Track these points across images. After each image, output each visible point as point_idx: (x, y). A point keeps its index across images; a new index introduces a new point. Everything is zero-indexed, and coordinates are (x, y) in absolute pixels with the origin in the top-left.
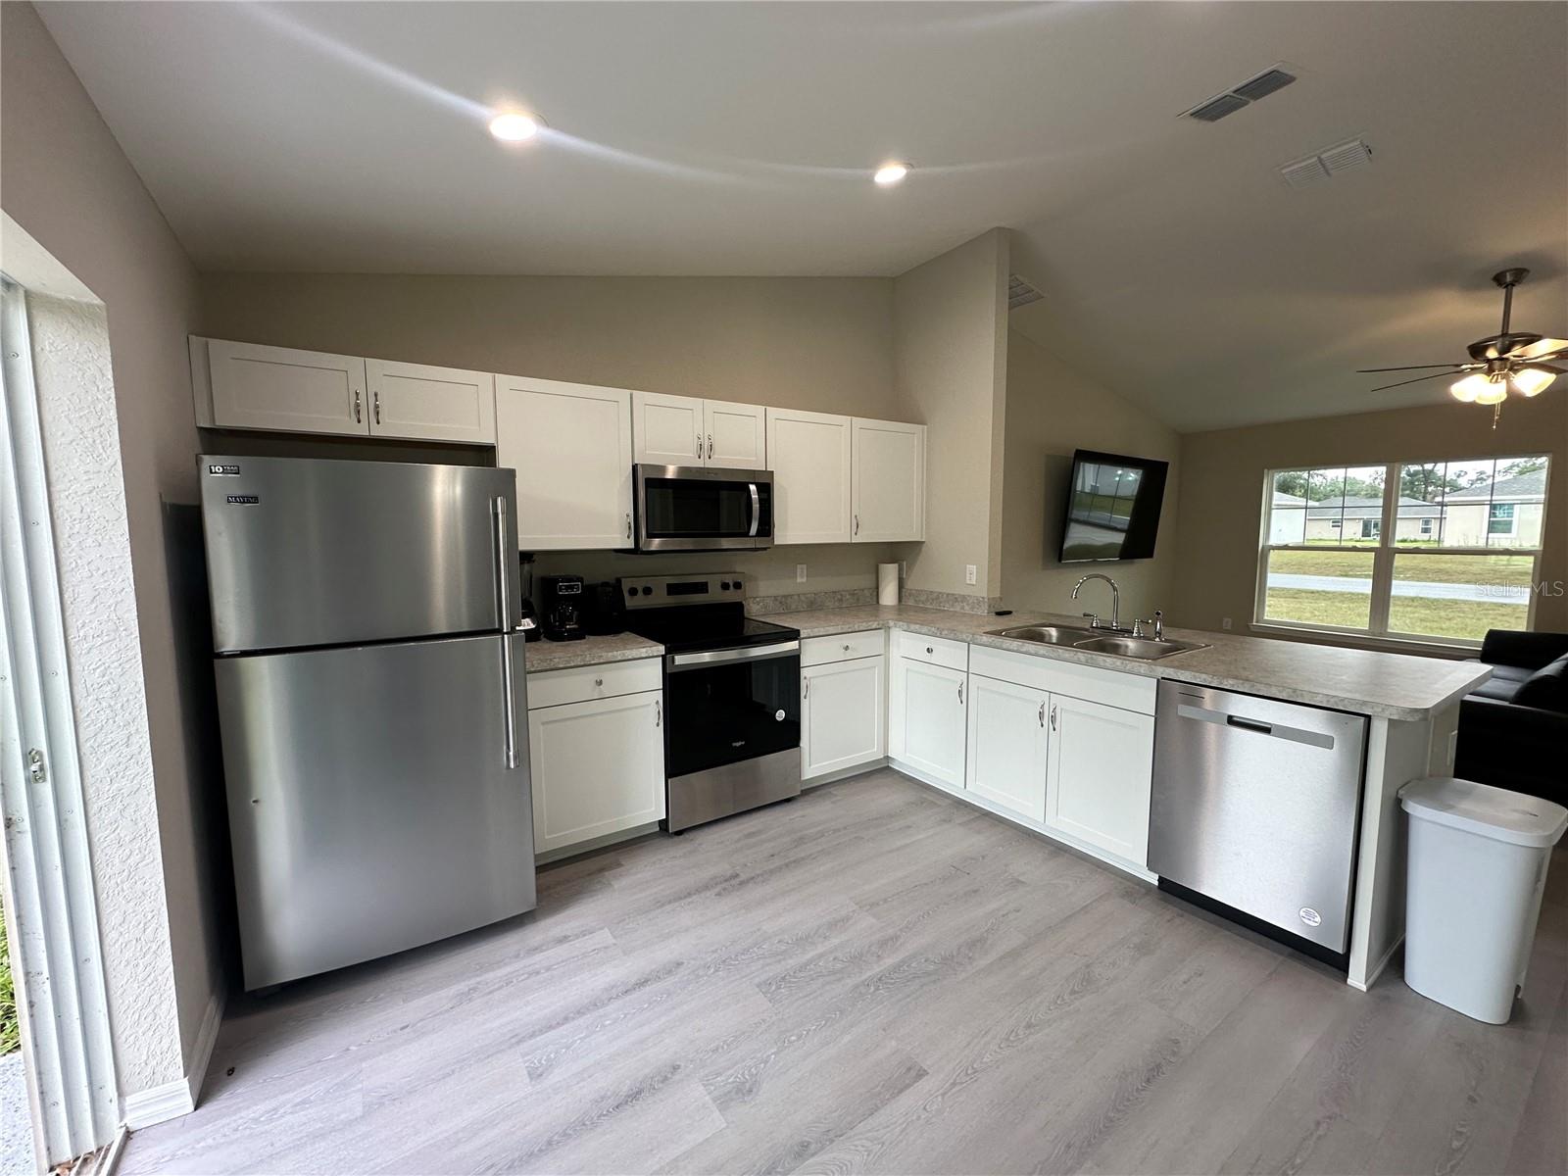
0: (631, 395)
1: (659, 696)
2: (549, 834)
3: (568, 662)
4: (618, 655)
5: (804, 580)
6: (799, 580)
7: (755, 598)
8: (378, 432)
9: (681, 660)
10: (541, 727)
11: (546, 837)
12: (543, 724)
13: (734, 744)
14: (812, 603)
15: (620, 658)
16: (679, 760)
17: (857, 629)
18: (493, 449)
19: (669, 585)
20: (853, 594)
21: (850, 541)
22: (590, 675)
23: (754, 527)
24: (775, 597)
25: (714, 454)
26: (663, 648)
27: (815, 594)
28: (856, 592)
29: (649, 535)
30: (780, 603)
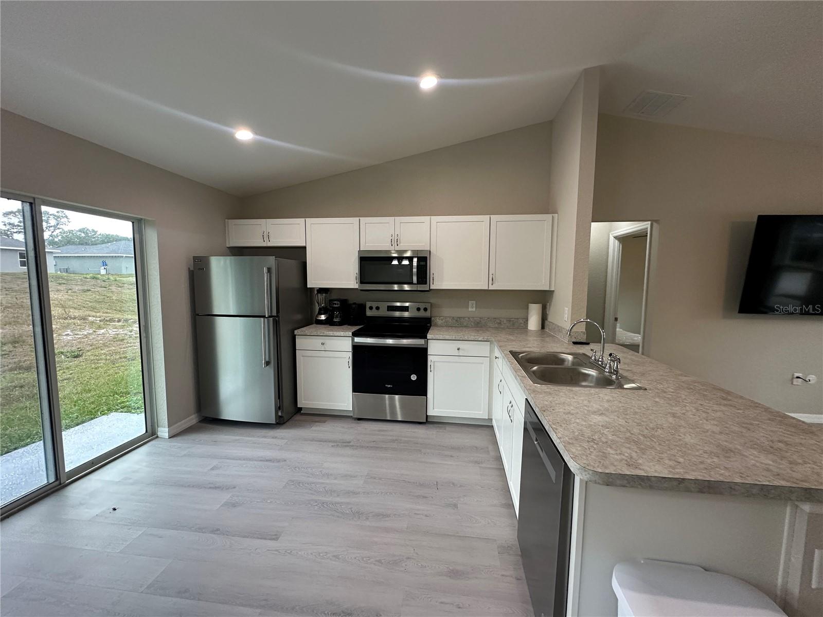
0: (359, 220)
1: (350, 355)
2: (305, 400)
3: (311, 333)
4: (331, 333)
5: (474, 309)
6: (470, 309)
7: (440, 317)
8: (270, 244)
9: (357, 340)
10: (302, 358)
11: (303, 402)
12: (303, 356)
13: (386, 386)
14: (478, 323)
15: (332, 335)
16: (359, 386)
17: (467, 339)
18: (305, 248)
19: (388, 307)
20: (510, 321)
21: (487, 288)
22: (321, 340)
23: (415, 279)
24: (453, 317)
25: (400, 243)
26: (351, 333)
27: (480, 318)
28: (512, 320)
29: (362, 282)
30: (456, 321)
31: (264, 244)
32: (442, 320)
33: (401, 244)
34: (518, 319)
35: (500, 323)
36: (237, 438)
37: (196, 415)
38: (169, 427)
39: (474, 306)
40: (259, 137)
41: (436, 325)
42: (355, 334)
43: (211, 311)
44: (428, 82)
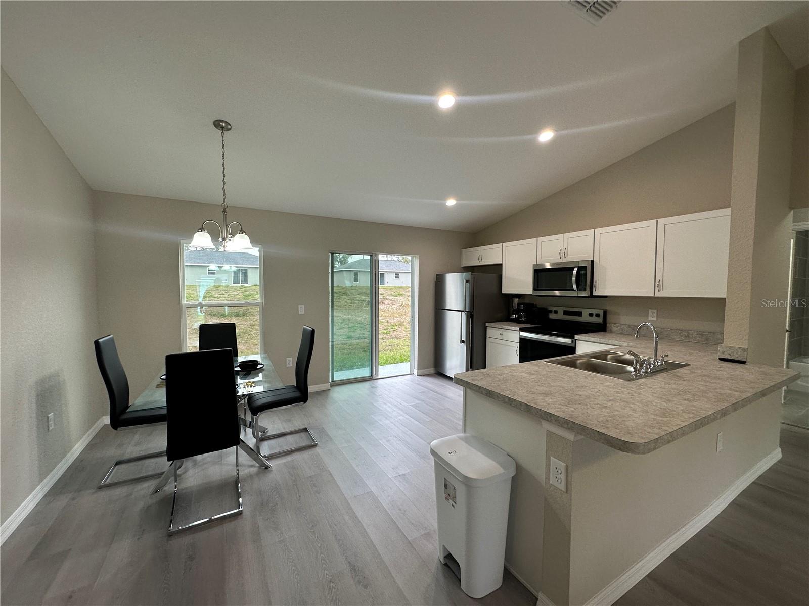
0: (537, 239)
1: (518, 345)
3: (494, 326)
7: (616, 325)
8: (482, 264)
9: (524, 334)
12: (490, 342)
15: (506, 328)
17: (611, 343)
18: (501, 264)
19: (564, 311)
20: (702, 335)
21: (653, 296)
22: (500, 332)
23: (575, 287)
24: (629, 325)
25: (567, 256)
26: (519, 328)
27: (662, 328)
28: (704, 334)
29: (535, 289)
30: (633, 329)
31: (480, 264)
32: (617, 327)
33: (569, 257)
34: (714, 333)
35: (688, 336)
36: (443, 384)
37: (434, 369)
38: (418, 370)
39: (655, 315)
40: (459, 202)
41: (611, 332)
42: (522, 330)
43: (446, 306)
44: (546, 136)
